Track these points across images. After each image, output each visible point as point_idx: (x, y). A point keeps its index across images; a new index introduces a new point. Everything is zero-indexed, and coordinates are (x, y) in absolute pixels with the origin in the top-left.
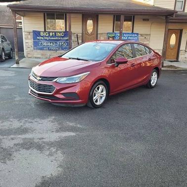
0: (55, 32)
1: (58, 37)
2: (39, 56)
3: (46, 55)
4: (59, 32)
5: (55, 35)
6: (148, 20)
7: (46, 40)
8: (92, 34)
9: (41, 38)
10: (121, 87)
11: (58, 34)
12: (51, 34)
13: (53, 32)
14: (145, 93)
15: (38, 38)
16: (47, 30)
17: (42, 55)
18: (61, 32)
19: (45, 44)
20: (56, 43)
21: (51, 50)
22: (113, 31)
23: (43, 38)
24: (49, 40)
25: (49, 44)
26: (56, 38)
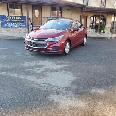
0: (16, 17)
1: (17, 19)
2: (6, 32)
3: (10, 31)
4: (18, 16)
5: (16, 18)
6: (70, 10)
7: (10, 21)
8: (38, 18)
9: (6, 20)
10: (75, 44)
11: (17, 18)
12: (13, 18)
13: (14, 16)
14: (81, 48)
15: (4, 20)
16: (10, 15)
17: (7, 31)
18: (19, 17)
19: (9, 24)
20: (16, 23)
21: (13, 28)
22: (51, 16)
23: (7, 20)
24: (12, 21)
25: (12, 24)
26: (16, 20)
